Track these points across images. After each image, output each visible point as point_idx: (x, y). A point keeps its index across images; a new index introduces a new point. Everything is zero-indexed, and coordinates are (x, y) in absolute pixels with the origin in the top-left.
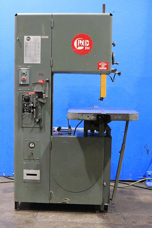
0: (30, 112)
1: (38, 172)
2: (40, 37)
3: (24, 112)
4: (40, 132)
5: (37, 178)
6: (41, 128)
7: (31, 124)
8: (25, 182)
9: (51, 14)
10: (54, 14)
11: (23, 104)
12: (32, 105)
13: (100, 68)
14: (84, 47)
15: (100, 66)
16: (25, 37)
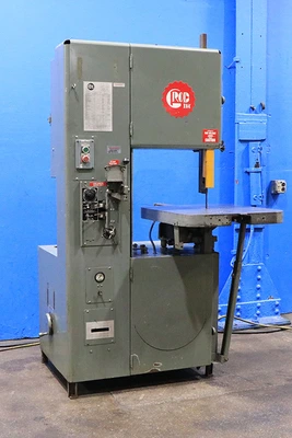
0: (95, 218)
1: (110, 324)
2: (110, 84)
3: (85, 218)
4: (113, 253)
5: (110, 334)
6: (115, 245)
7: (98, 239)
8: (89, 344)
9: (128, 45)
10: (132, 45)
11: (84, 206)
12: (101, 205)
13: (207, 140)
14: (182, 103)
15: (206, 136)
16: (86, 84)
